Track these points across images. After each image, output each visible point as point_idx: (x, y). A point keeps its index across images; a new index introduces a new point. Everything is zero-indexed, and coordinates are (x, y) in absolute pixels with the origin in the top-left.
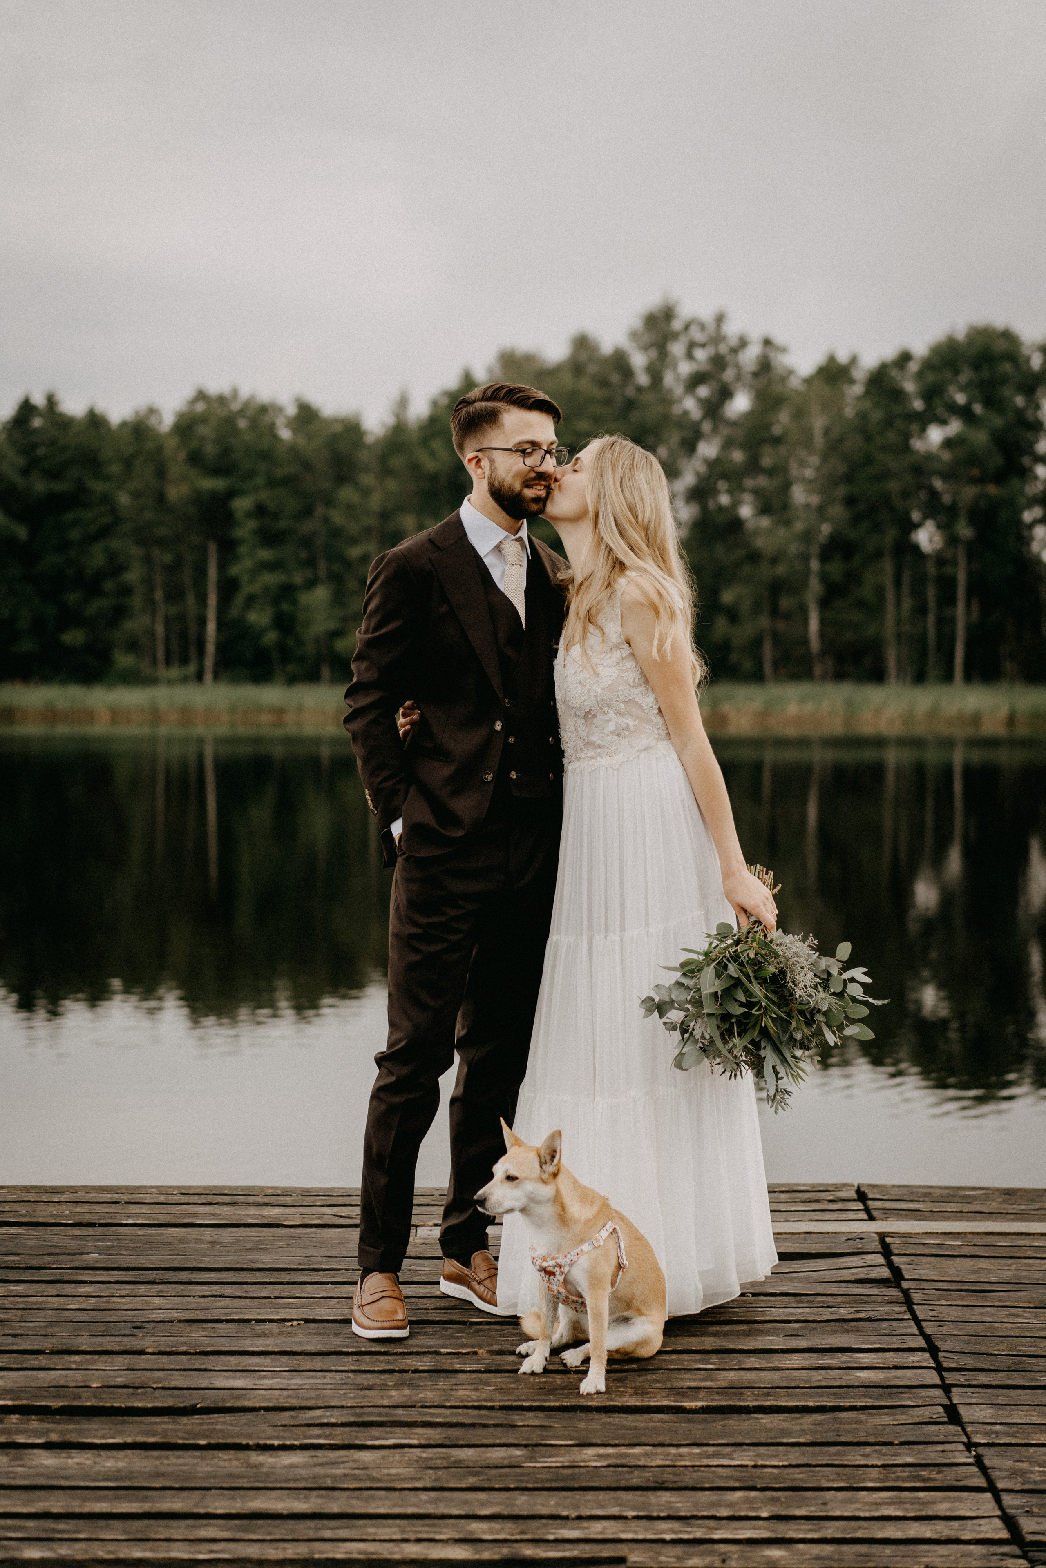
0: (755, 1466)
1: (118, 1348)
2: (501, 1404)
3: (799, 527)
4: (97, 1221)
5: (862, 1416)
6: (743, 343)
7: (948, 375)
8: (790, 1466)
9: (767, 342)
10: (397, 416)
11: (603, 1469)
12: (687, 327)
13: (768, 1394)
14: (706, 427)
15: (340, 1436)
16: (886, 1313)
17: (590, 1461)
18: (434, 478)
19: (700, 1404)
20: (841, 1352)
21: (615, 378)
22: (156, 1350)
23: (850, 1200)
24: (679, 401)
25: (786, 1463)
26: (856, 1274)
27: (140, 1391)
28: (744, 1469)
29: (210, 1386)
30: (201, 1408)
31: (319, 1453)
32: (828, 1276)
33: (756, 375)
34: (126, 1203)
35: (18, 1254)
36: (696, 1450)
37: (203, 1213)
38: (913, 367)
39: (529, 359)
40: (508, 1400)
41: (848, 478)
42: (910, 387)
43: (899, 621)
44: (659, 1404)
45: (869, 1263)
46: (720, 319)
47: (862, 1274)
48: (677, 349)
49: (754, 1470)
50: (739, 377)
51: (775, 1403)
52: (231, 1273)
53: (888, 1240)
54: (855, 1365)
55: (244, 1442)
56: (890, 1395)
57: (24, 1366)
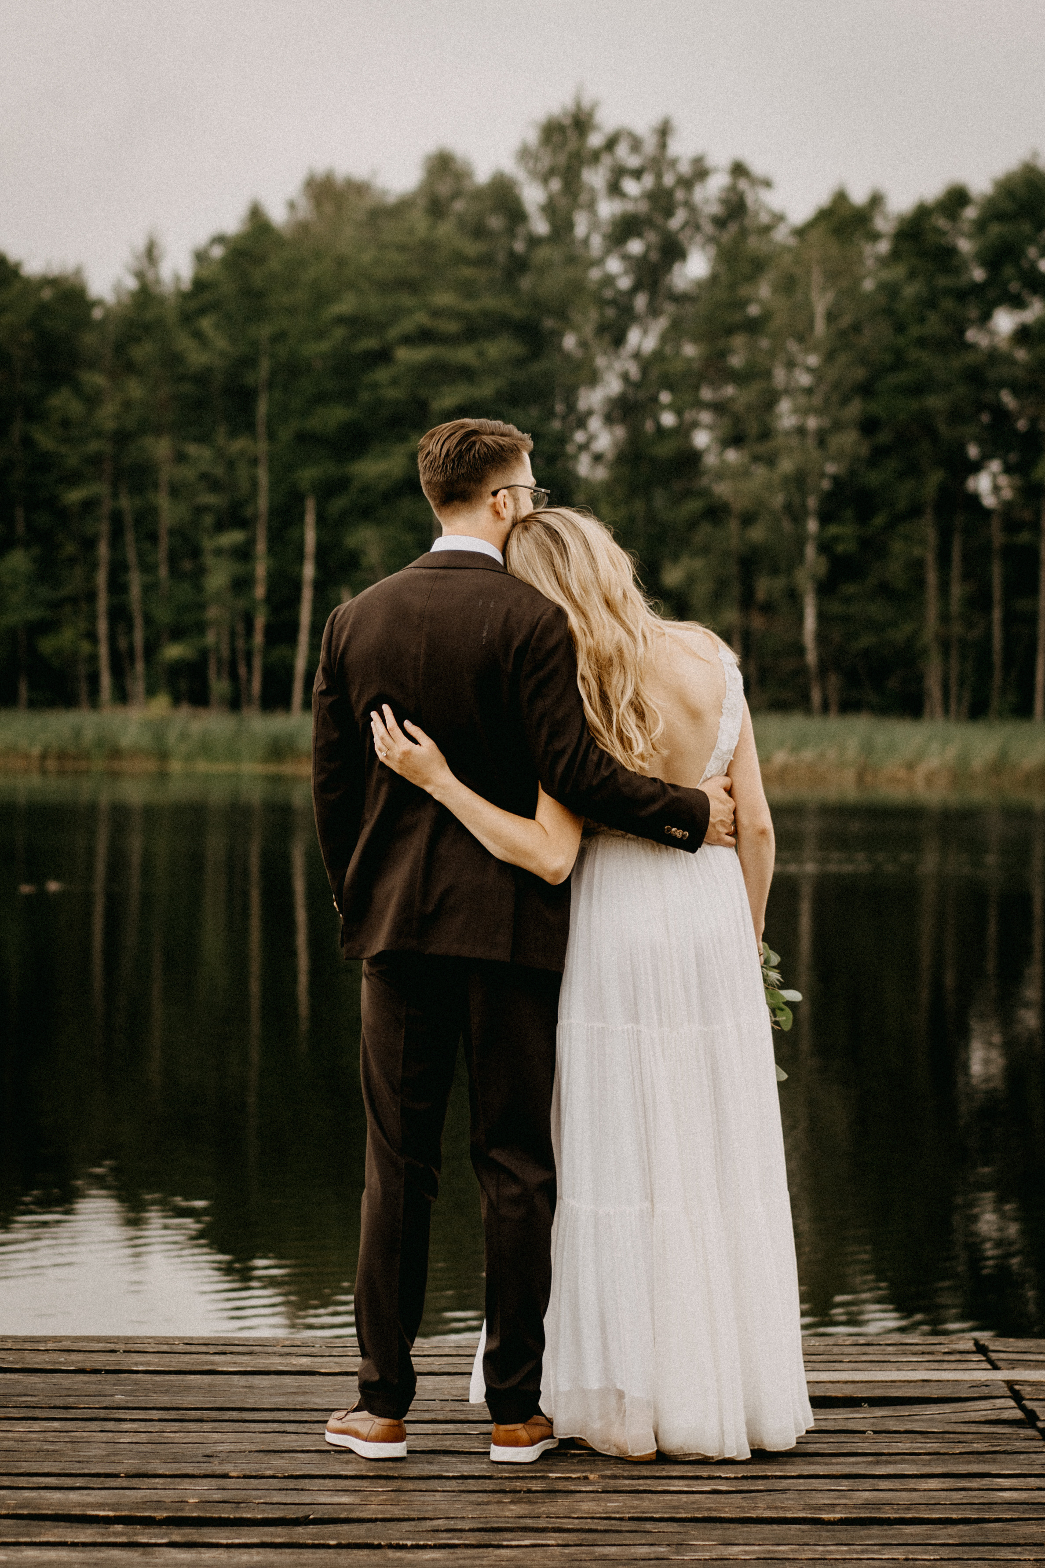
0: (907, 1559)
1: (199, 1472)
2: (630, 1515)
3: (786, 465)
4: (103, 1368)
5: (1009, 1526)
6: (701, 172)
7: (1027, 228)
8: (942, 1559)
9: (739, 170)
10: (140, 275)
11: (753, 1561)
12: (611, 144)
13: (909, 1509)
14: (641, 302)
15: (472, 1539)
16: (1024, 1447)
17: (738, 1555)
18: (202, 378)
19: (838, 1516)
20: (978, 1477)
21: (495, 222)
22: (241, 1474)
23: (968, 1352)
24: (600, 262)
25: (938, 1557)
26: (985, 1415)
27: (242, 1505)
28: (896, 1562)
29: (315, 1502)
30: (314, 1519)
31: (458, 1551)
32: (954, 1418)
33: (720, 222)
34: (124, 1352)
35: (35, 1396)
36: (845, 1548)
37: (222, 1362)
38: (971, 213)
39: (358, 189)
40: (636, 1513)
41: (866, 390)
42: (965, 246)
43: (945, 618)
44: (796, 1515)
45: (998, 1406)
46: (664, 132)
47: (992, 1415)
48: (596, 178)
49: (906, 1563)
50: (693, 224)
51: (917, 1515)
52: (285, 1413)
53: (1017, 1387)
54: (996, 1487)
55: (376, 1542)
56: (1035, 1510)
57: (106, 1486)
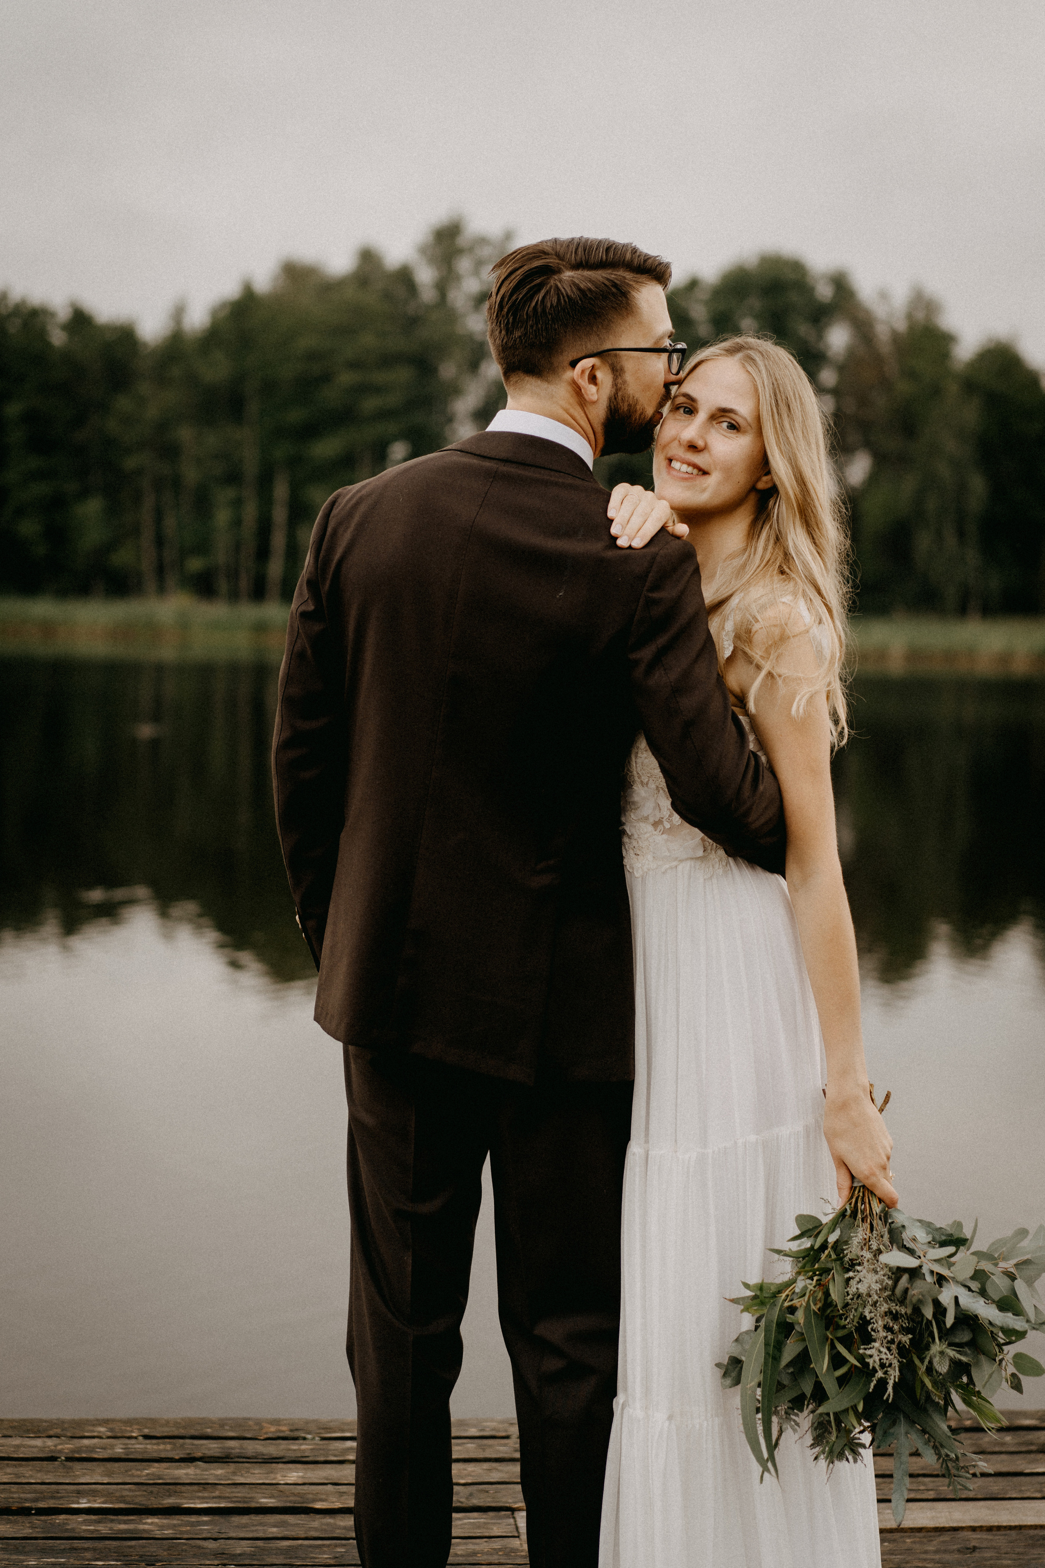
12: (474, 244)
21: (397, 293)
24: (465, 318)
38: (702, 295)
39: (312, 270)
48: (464, 265)
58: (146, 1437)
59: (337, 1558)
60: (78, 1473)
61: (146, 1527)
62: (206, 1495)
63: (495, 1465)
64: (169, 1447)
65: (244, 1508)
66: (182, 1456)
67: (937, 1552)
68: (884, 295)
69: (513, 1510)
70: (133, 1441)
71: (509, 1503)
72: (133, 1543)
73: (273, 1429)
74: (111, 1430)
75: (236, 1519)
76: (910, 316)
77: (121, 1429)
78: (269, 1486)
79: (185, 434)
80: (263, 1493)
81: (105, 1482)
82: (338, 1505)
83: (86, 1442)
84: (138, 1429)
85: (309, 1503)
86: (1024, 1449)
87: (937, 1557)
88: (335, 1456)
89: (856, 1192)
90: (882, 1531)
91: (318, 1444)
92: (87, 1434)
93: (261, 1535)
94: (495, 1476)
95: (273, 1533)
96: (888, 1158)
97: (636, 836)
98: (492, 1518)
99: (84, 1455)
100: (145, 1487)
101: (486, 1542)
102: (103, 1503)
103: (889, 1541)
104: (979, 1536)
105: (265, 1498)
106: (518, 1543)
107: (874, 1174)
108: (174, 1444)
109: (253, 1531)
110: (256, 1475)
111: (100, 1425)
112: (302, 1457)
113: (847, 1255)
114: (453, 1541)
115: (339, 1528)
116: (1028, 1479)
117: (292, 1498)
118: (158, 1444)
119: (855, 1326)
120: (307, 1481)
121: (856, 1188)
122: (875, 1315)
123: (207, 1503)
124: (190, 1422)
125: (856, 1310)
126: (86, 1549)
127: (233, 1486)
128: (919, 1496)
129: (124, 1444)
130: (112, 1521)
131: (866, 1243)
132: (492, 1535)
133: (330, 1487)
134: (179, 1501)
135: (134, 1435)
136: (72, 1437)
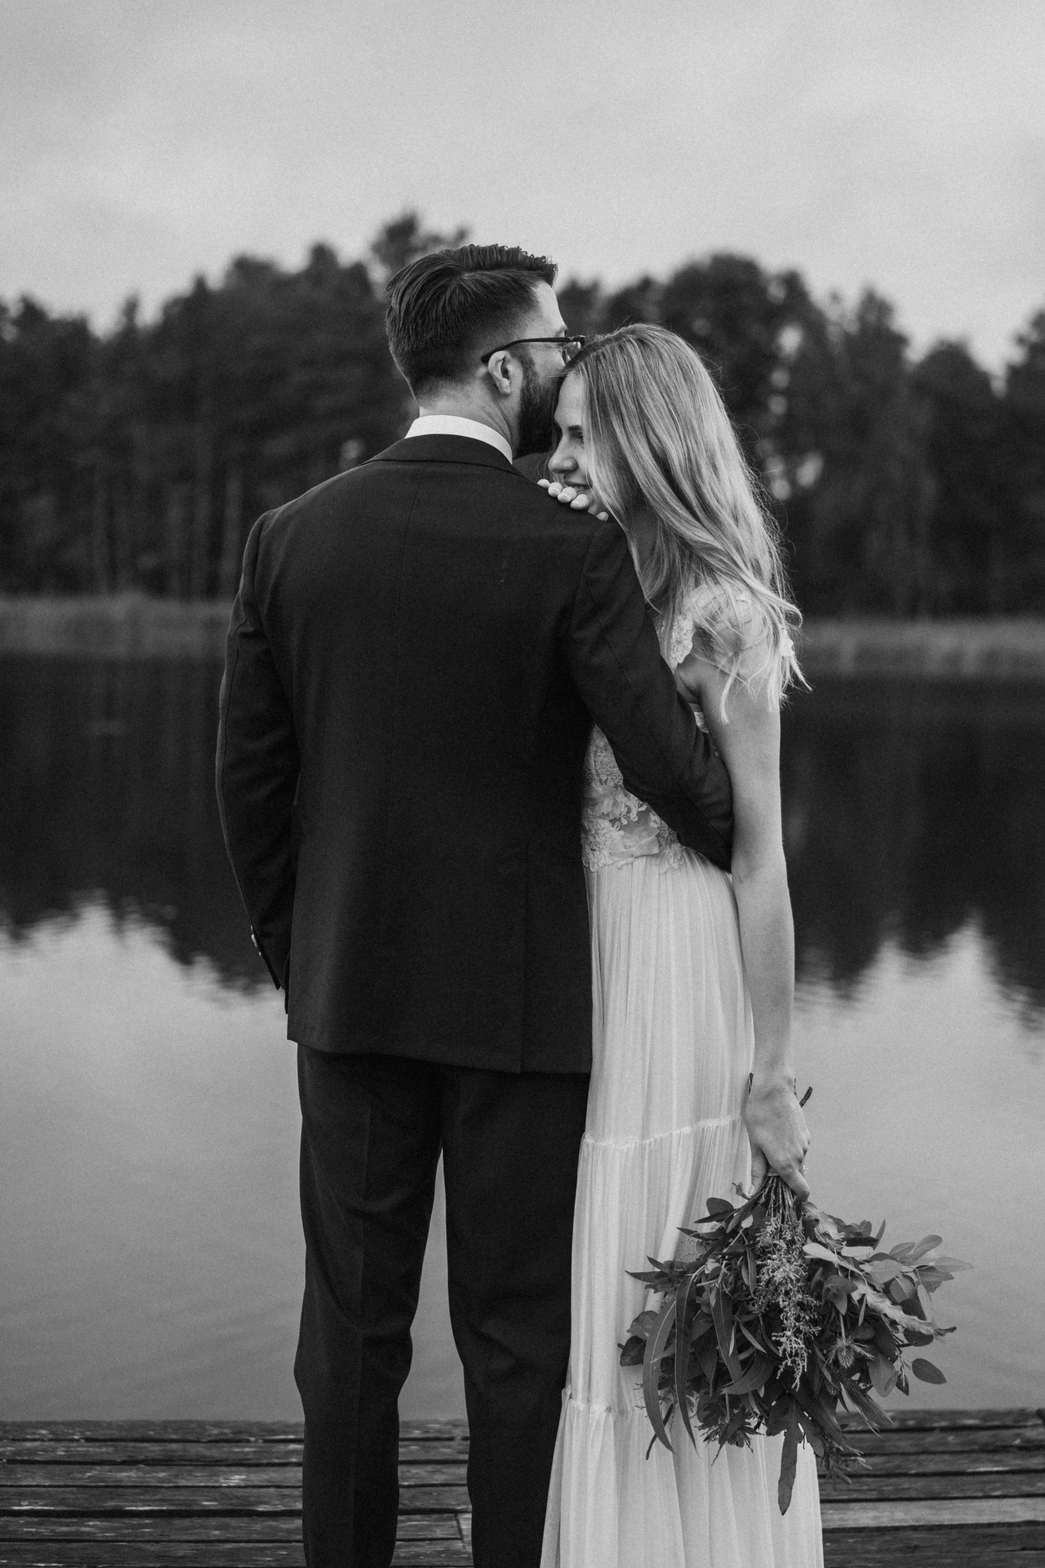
38: (655, 296)
58: (88, 1440)
59: (279, 1560)
60: (19, 1476)
61: (87, 1529)
62: (148, 1498)
63: (439, 1467)
64: (110, 1450)
65: (186, 1511)
66: (124, 1459)
67: (878, 1552)
68: (835, 298)
69: (456, 1513)
70: (75, 1444)
71: (452, 1505)
72: (75, 1545)
73: (215, 1432)
74: (52, 1433)
75: (178, 1522)
76: (861, 318)
77: (63, 1432)
78: (212, 1489)
79: (138, 431)
80: (205, 1496)
81: (47, 1484)
82: (280, 1508)
83: (28, 1444)
84: (80, 1432)
85: (253, 1505)
86: (967, 1448)
87: (878, 1556)
88: (278, 1458)
89: (770, 1182)
90: (825, 1531)
91: (260, 1447)
92: (29, 1437)
93: (204, 1538)
94: (439, 1478)
95: (216, 1535)
96: (805, 1152)
97: (593, 832)
98: (437, 1520)
99: (26, 1458)
100: (88, 1490)
101: (429, 1544)
102: (46, 1505)
103: (831, 1541)
104: (920, 1536)
105: (207, 1501)
106: (461, 1545)
107: (790, 1166)
108: (116, 1447)
109: (195, 1534)
110: (199, 1478)
111: (42, 1428)
112: (244, 1459)
113: (759, 1242)
114: (398, 1543)
115: (281, 1530)
116: (969, 1478)
117: (234, 1501)
118: (99, 1447)
119: (762, 1313)
120: (250, 1483)
121: (770, 1177)
122: (789, 1305)
123: (148, 1506)
124: (133, 1425)
125: (764, 1297)
126: (26, 1551)
127: (175, 1489)
128: (862, 1496)
129: (65, 1447)
130: (54, 1523)
131: (779, 1233)
132: (435, 1537)
133: (272, 1490)
134: (120, 1504)
135: (76, 1437)
136: (14, 1440)
